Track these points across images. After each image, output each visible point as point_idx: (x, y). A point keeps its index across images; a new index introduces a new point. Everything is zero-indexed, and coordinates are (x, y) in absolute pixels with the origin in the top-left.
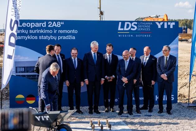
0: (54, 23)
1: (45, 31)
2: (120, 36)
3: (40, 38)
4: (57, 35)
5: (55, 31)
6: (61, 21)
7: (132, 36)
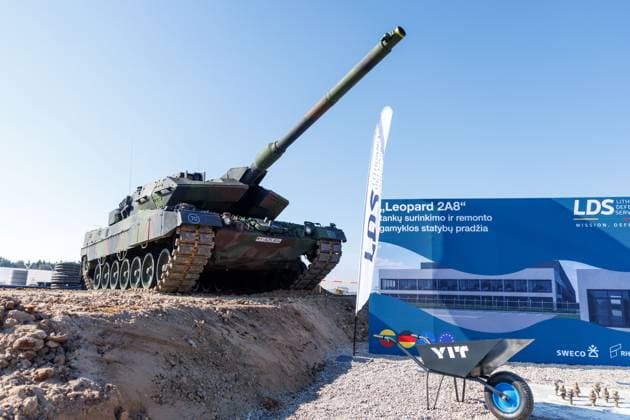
0: (449, 203)
2: (578, 225)
3: (424, 229)
4: (455, 223)
5: (450, 218)
6: (460, 200)
7: (605, 225)
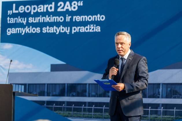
0: (68, 3)
1: (53, 19)
5: (68, 19)
